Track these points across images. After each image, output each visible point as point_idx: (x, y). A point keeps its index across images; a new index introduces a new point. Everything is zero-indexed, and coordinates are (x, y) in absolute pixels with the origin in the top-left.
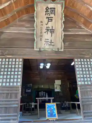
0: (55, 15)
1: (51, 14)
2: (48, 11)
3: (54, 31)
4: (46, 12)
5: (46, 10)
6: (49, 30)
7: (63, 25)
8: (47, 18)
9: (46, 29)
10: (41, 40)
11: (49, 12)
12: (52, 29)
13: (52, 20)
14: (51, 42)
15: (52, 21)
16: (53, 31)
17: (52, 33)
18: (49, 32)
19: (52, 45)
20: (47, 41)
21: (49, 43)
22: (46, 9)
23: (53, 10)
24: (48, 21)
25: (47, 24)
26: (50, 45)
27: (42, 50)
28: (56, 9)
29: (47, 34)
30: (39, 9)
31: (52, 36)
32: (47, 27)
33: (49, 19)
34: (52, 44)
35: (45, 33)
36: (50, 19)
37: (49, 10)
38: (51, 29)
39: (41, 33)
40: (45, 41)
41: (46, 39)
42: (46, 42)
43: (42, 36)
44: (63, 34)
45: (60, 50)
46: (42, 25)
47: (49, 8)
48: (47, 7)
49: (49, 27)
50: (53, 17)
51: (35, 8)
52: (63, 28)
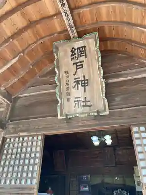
0: (86, 57)
1: (80, 56)
2: (75, 54)
3: (88, 83)
4: (72, 55)
5: (71, 53)
6: (80, 82)
7: (102, 70)
8: (74, 64)
9: (75, 82)
10: (68, 100)
11: (77, 55)
12: (84, 80)
13: (82, 65)
14: (85, 101)
15: (82, 67)
16: (86, 82)
17: (84, 86)
18: (80, 86)
19: (87, 106)
20: (78, 101)
21: (82, 104)
22: (71, 51)
23: (83, 51)
24: (77, 69)
25: (75, 74)
26: (83, 106)
27: (71, 117)
28: (87, 48)
29: (78, 89)
30: (61, 53)
31: (85, 91)
32: (76, 79)
33: (77, 66)
34: (88, 104)
35: (74, 87)
36: (79, 66)
38: (82, 81)
39: (68, 88)
40: (75, 101)
41: (76, 98)
42: (77, 103)
43: (69, 94)
44: (104, 85)
45: (102, 114)
46: (68, 76)
47: (75, 49)
48: (73, 48)
49: (79, 78)
50: (83, 62)
51: (55, 55)
52: (102, 75)
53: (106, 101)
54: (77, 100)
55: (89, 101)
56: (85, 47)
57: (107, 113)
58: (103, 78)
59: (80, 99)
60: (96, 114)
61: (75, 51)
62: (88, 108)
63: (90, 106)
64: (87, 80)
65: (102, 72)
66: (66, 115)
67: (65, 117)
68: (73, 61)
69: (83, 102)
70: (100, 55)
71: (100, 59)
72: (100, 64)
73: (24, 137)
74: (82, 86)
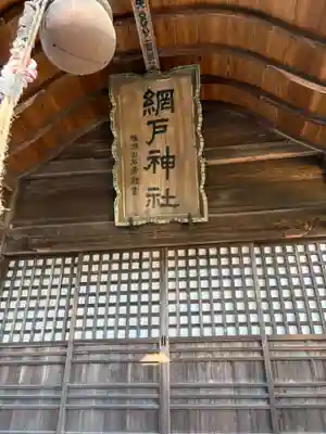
0: (173, 112)
1: (163, 108)
2: (152, 103)
3: (173, 163)
4: (145, 105)
5: (144, 100)
6: (159, 160)
7: (202, 140)
8: (149, 123)
9: (148, 158)
10: (135, 191)
11: (155, 106)
12: (168, 157)
13: (165, 126)
14: (167, 197)
15: (165, 131)
16: (171, 160)
17: (167, 168)
18: (159, 167)
19: (171, 205)
20: (153, 195)
21: (162, 201)
22: (145, 97)
23: (167, 99)
24: (155, 133)
25: (149, 143)
26: (162, 205)
27: (140, 223)
28: (176, 95)
29: (154, 172)
30: (124, 99)
31: (167, 177)
32: (152, 152)
33: (155, 128)
34: (172, 202)
35: (146, 169)
36: (158, 127)
37: (155, 99)
38: (164, 157)
39: (135, 170)
40: (148, 196)
41: (149, 189)
42: (151, 198)
43: (136, 180)
44: (203, 169)
45: (195, 220)
46: (136, 146)
47: (153, 94)
48: (149, 91)
49: (159, 151)
50: (167, 120)
51: (112, 100)
52: (201, 150)
53: (205, 198)
54: (151, 192)
55: (173, 197)
56: (172, 91)
57: (206, 219)
58: (203, 156)
59: (156, 192)
60: (186, 221)
61: (152, 96)
62: (170, 209)
63: (175, 206)
64: (173, 157)
65: (202, 144)
66: (131, 220)
67: (127, 224)
68: (149, 117)
69: (163, 197)
70: (200, 110)
71: (200, 119)
72: (199, 128)
74: (163, 168)
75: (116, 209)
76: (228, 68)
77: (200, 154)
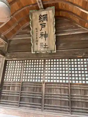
0: (47, 21)
1: (44, 20)
2: (42, 19)
4: (39, 19)
6: (43, 35)
8: (40, 24)
9: (40, 35)
10: (37, 44)
13: (45, 25)
15: (45, 27)
16: (46, 35)
17: (46, 37)
18: (43, 37)
19: (46, 48)
22: (39, 17)
23: (45, 17)
24: (42, 27)
25: (41, 30)
26: (44, 48)
27: (38, 53)
28: (48, 15)
29: (42, 39)
30: (34, 18)
32: (41, 33)
33: (42, 26)
35: (40, 38)
39: (37, 38)
40: (40, 45)
41: (41, 43)
43: (37, 41)
44: (55, 38)
45: (53, 52)
46: (37, 31)
47: (42, 16)
48: (40, 15)
49: (43, 33)
50: (45, 23)
51: (30, 18)
52: (55, 32)
53: (55, 46)
55: (47, 46)
56: (47, 15)
57: (55, 52)
58: (55, 34)
59: (43, 44)
60: (50, 52)
61: (41, 17)
63: (48, 48)
65: (55, 30)
67: (35, 53)
68: (40, 23)
69: (44, 45)
70: (54, 20)
71: (54, 23)
72: (54, 26)
73: (15, 60)
74: (44, 37)
75: (32, 49)
76: (64, 7)
77: (54, 33)
